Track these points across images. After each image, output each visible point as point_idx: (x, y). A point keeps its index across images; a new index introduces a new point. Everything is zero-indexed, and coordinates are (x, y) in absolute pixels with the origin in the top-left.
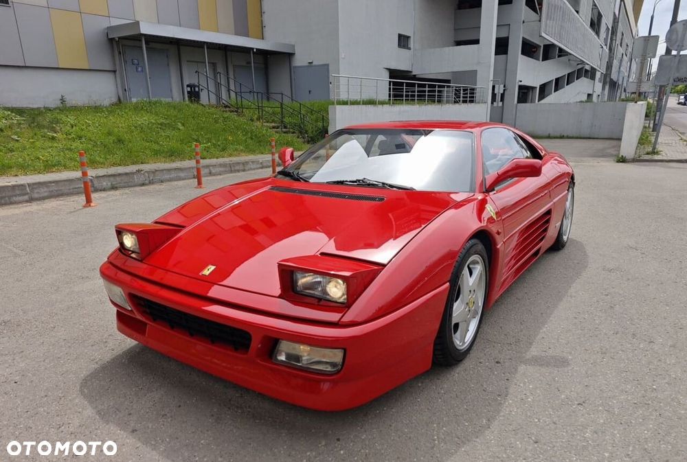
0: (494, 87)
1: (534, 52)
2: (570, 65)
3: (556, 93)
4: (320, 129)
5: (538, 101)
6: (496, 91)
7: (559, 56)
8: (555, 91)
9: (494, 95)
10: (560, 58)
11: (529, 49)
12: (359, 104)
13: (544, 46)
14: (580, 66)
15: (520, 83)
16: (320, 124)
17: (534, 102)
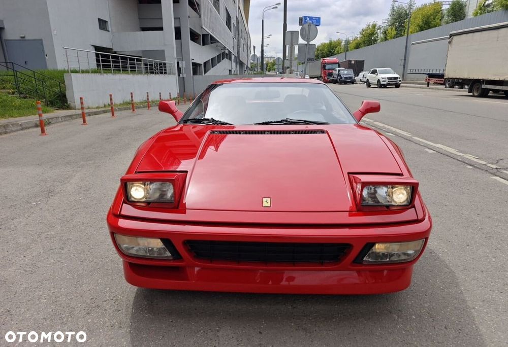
0: (178, 63)
1: (198, 39)
2: (218, 50)
3: (213, 68)
4: (58, 94)
5: (204, 74)
6: (180, 66)
7: (211, 43)
8: (212, 67)
9: (179, 69)
10: (212, 44)
11: (194, 37)
12: (89, 73)
13: (203, 35)
14: (223, 51)
15: (193, 61)
16: (57, 90)
17: (202, 75)
